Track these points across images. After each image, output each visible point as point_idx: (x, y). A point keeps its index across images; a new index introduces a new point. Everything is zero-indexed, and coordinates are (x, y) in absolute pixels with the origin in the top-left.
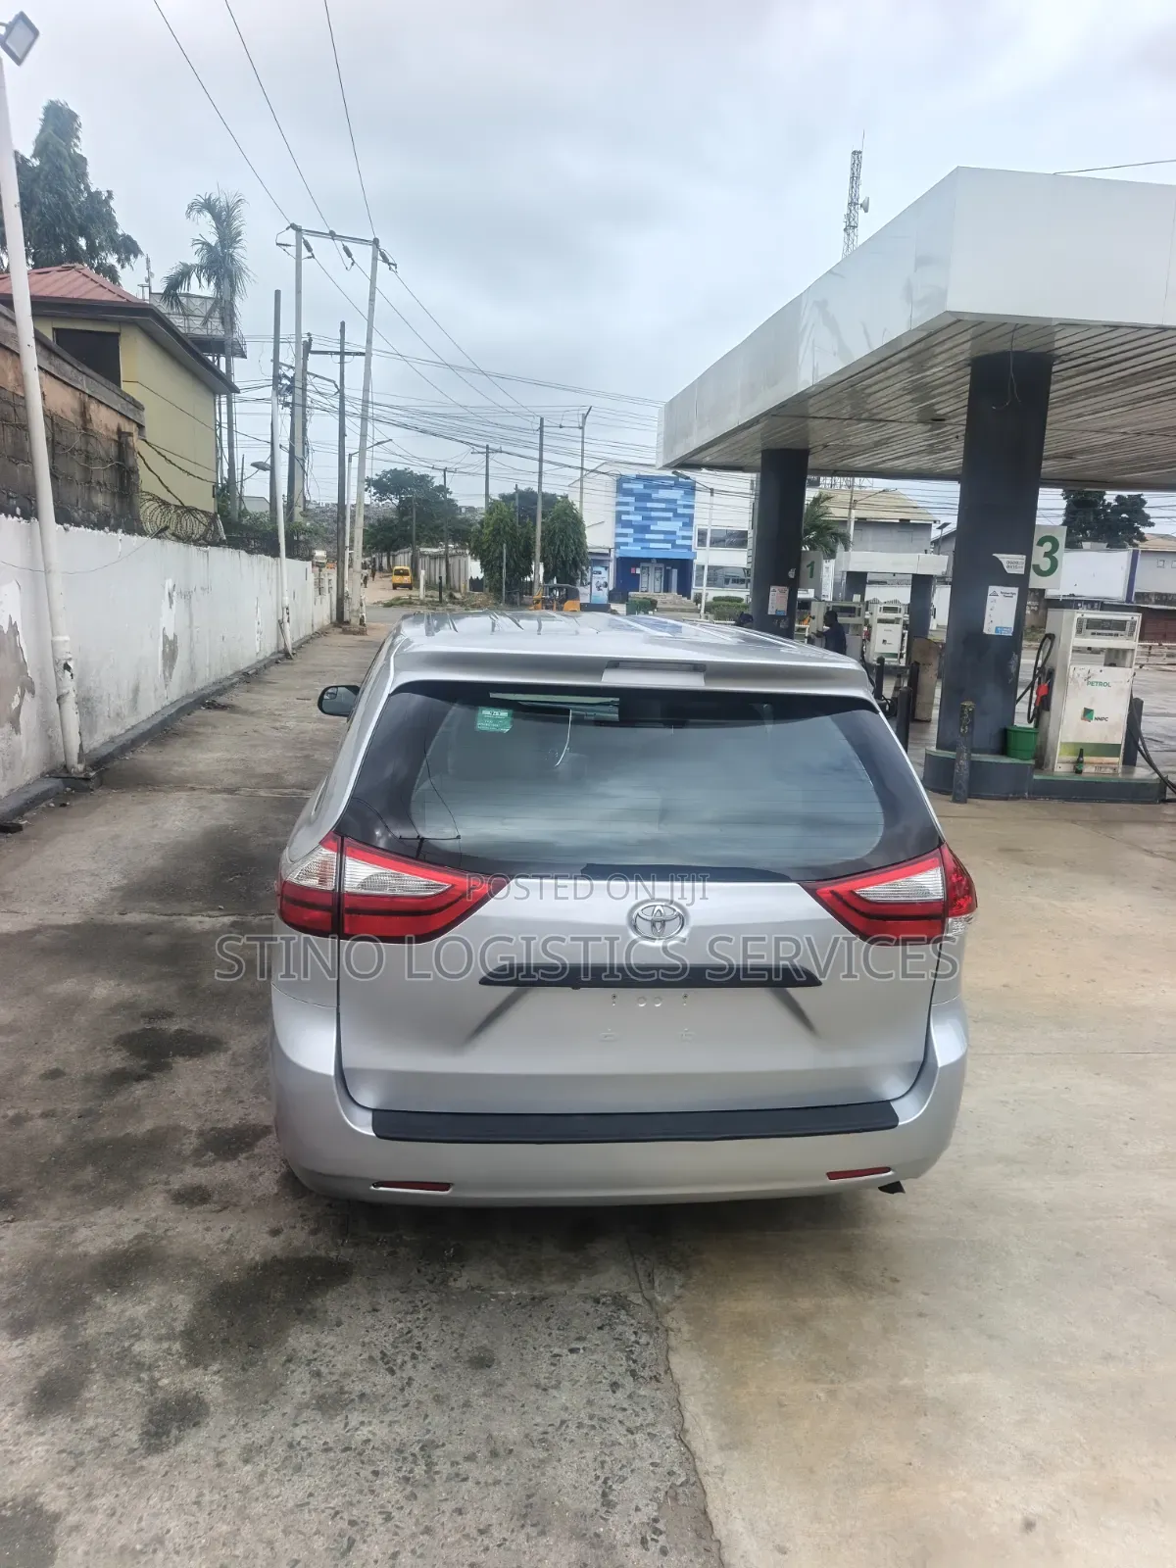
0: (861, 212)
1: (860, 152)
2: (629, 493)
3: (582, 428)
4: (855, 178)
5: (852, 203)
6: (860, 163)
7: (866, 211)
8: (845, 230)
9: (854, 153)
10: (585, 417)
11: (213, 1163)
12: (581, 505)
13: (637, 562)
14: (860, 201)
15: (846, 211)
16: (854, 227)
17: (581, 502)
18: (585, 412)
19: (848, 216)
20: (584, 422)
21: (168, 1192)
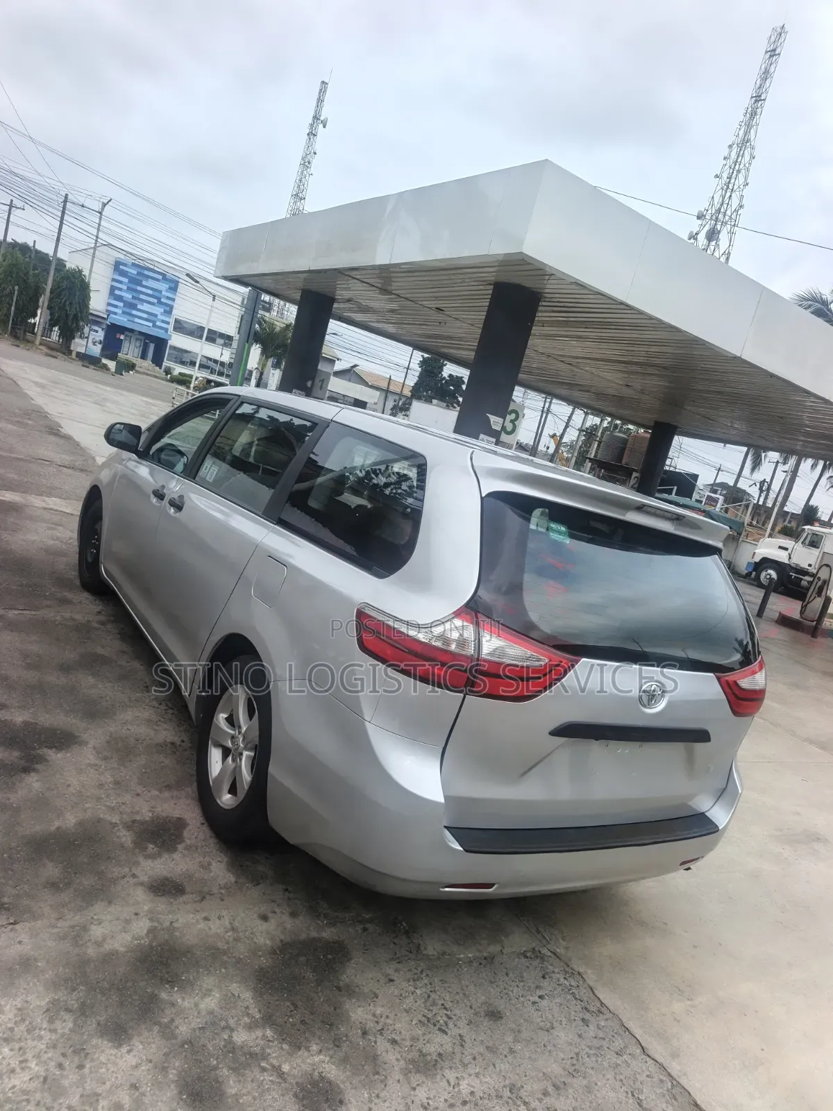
0: (321, 126)
1: (327, 84)
2: (123, 274)
3: (100, 213)
4: (320, 101)
5: (316, 118)
6: (325, 91)
7: (324, 127)
8: (308, 134)
9: (323, 82)
10: (104, 205)
11: (159, 855)
12: (90, 274)
13: (123, 329)
14: (322, 118)
15: (310, 121)
16: (315, 135)
17: (91, 271)
18: (106, 202)
19: (312, 125)
20: (103, 209)
21: (142, 884)
